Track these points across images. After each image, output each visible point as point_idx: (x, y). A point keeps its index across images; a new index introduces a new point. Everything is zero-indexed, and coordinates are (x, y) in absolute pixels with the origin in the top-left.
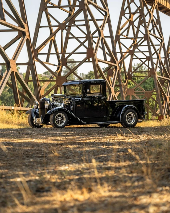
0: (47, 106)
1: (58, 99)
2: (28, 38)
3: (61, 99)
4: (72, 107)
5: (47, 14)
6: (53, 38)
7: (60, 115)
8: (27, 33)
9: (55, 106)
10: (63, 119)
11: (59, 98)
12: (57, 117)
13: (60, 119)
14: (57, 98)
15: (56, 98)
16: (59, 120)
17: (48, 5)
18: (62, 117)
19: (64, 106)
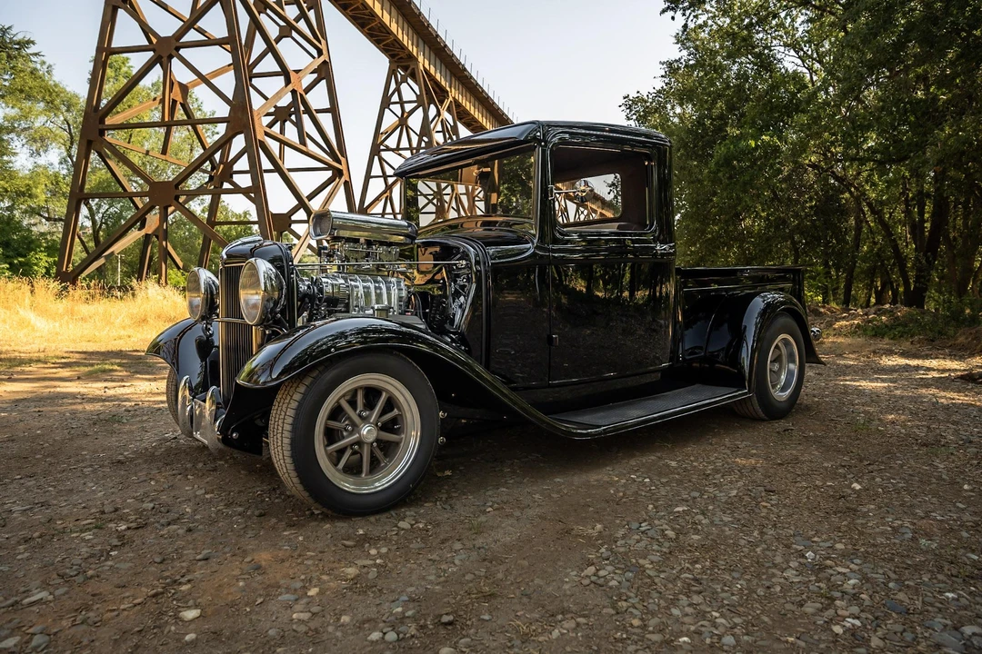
0: (255, 306)
1: (362, 248)
2: (348, 180)
3: (381, 250)
4: (460, 312)
5: (381, 159)
6: (388, 194)
7: (372, 394)
8: (345, 172)
9: (337, 304)
10: (395, 420)
11: (369, 243)
12: (337, 413)
13: (365, 430)
14: (356, 241)
15: (348, 240)
16: (360, 443)
17: (382, 147)
18: (391, 404)
19: (406, 304)
